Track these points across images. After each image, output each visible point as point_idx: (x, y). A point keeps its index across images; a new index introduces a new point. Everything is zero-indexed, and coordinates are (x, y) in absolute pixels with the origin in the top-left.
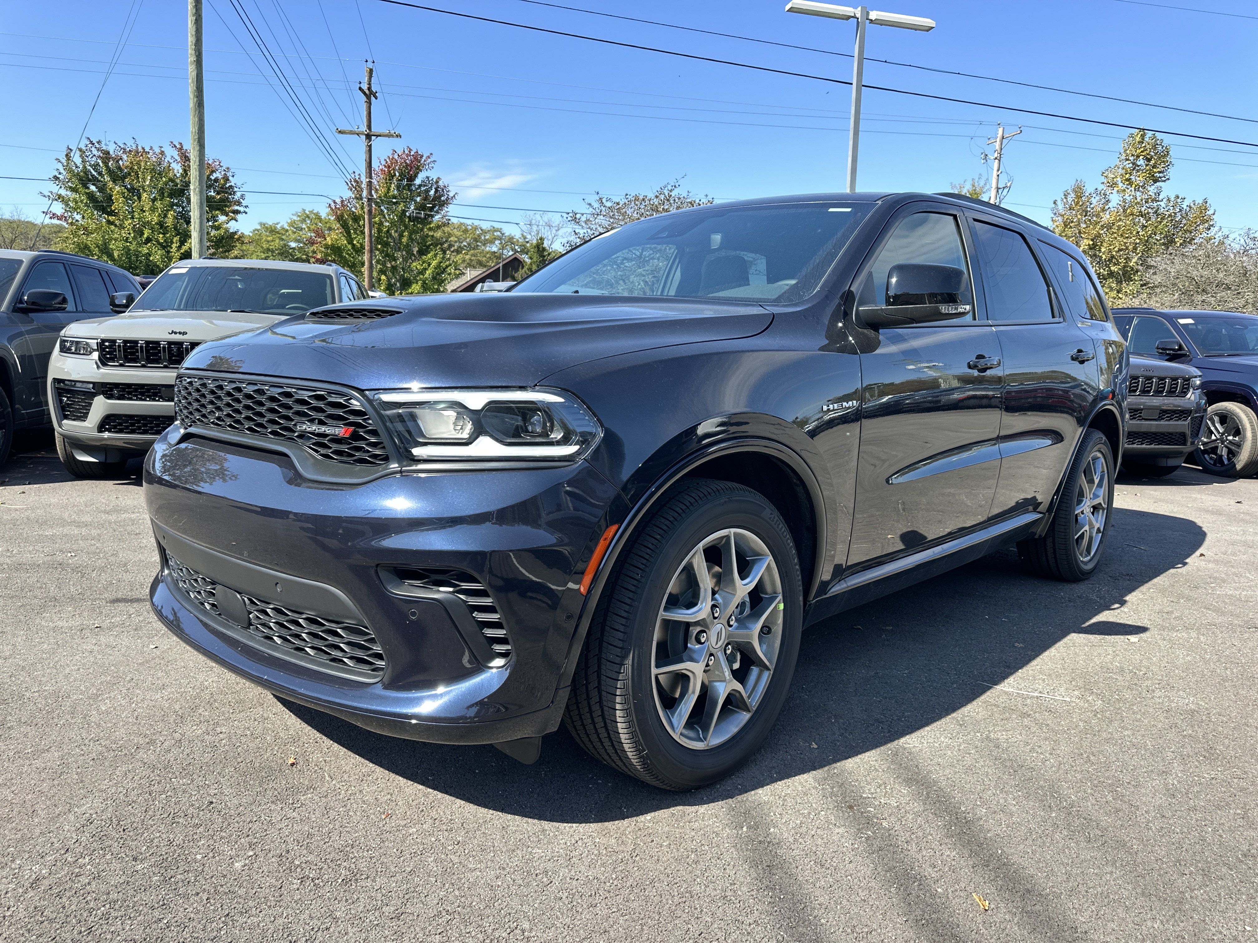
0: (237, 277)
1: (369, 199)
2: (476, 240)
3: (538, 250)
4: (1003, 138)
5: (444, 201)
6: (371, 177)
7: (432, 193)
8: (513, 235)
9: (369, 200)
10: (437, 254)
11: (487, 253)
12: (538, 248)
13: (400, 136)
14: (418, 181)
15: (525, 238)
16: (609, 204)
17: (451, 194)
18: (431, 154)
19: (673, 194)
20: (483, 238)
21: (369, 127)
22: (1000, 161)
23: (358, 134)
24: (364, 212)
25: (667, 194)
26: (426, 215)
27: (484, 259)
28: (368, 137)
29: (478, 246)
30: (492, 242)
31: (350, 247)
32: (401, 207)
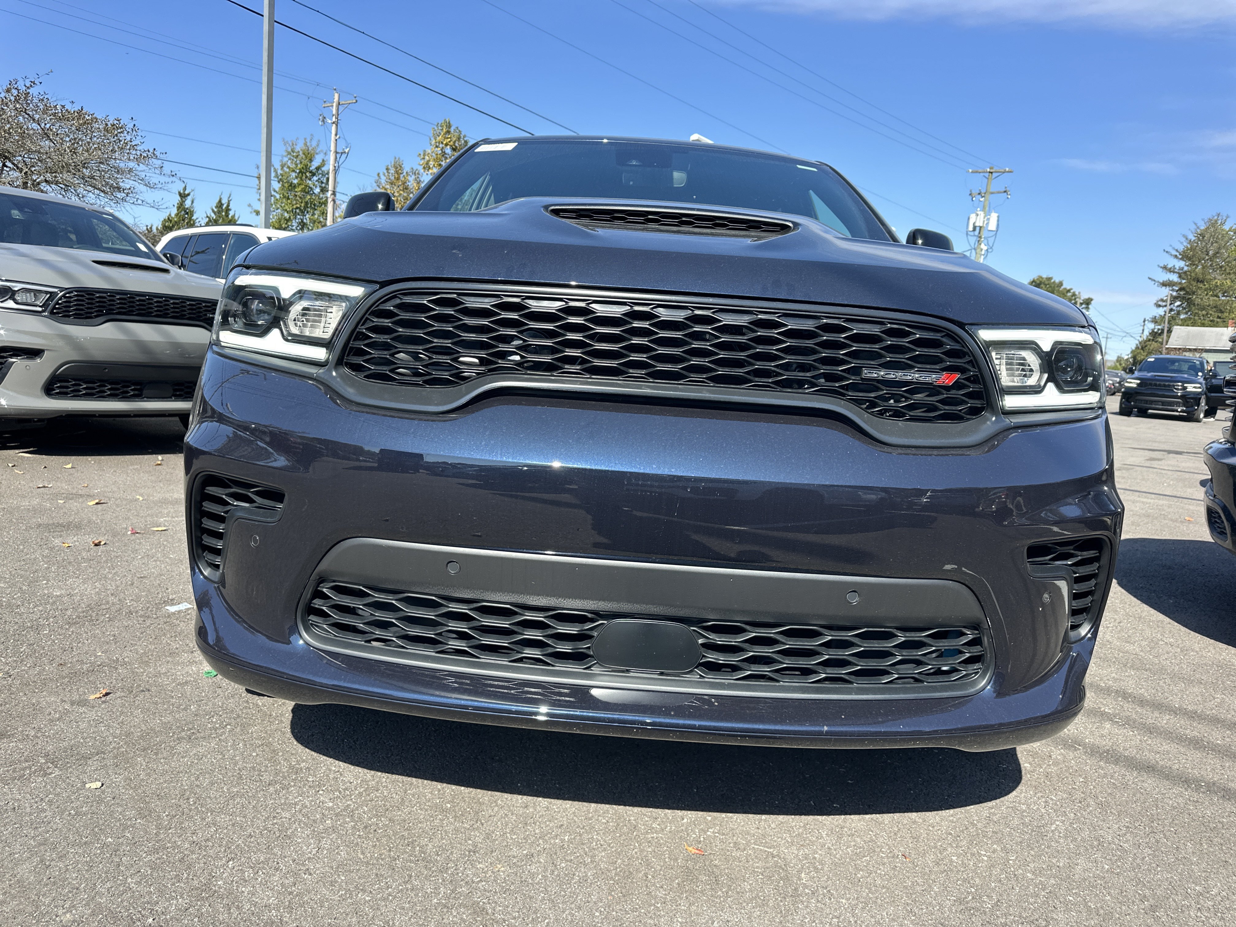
4: (339, 104)
22: (337, 125)
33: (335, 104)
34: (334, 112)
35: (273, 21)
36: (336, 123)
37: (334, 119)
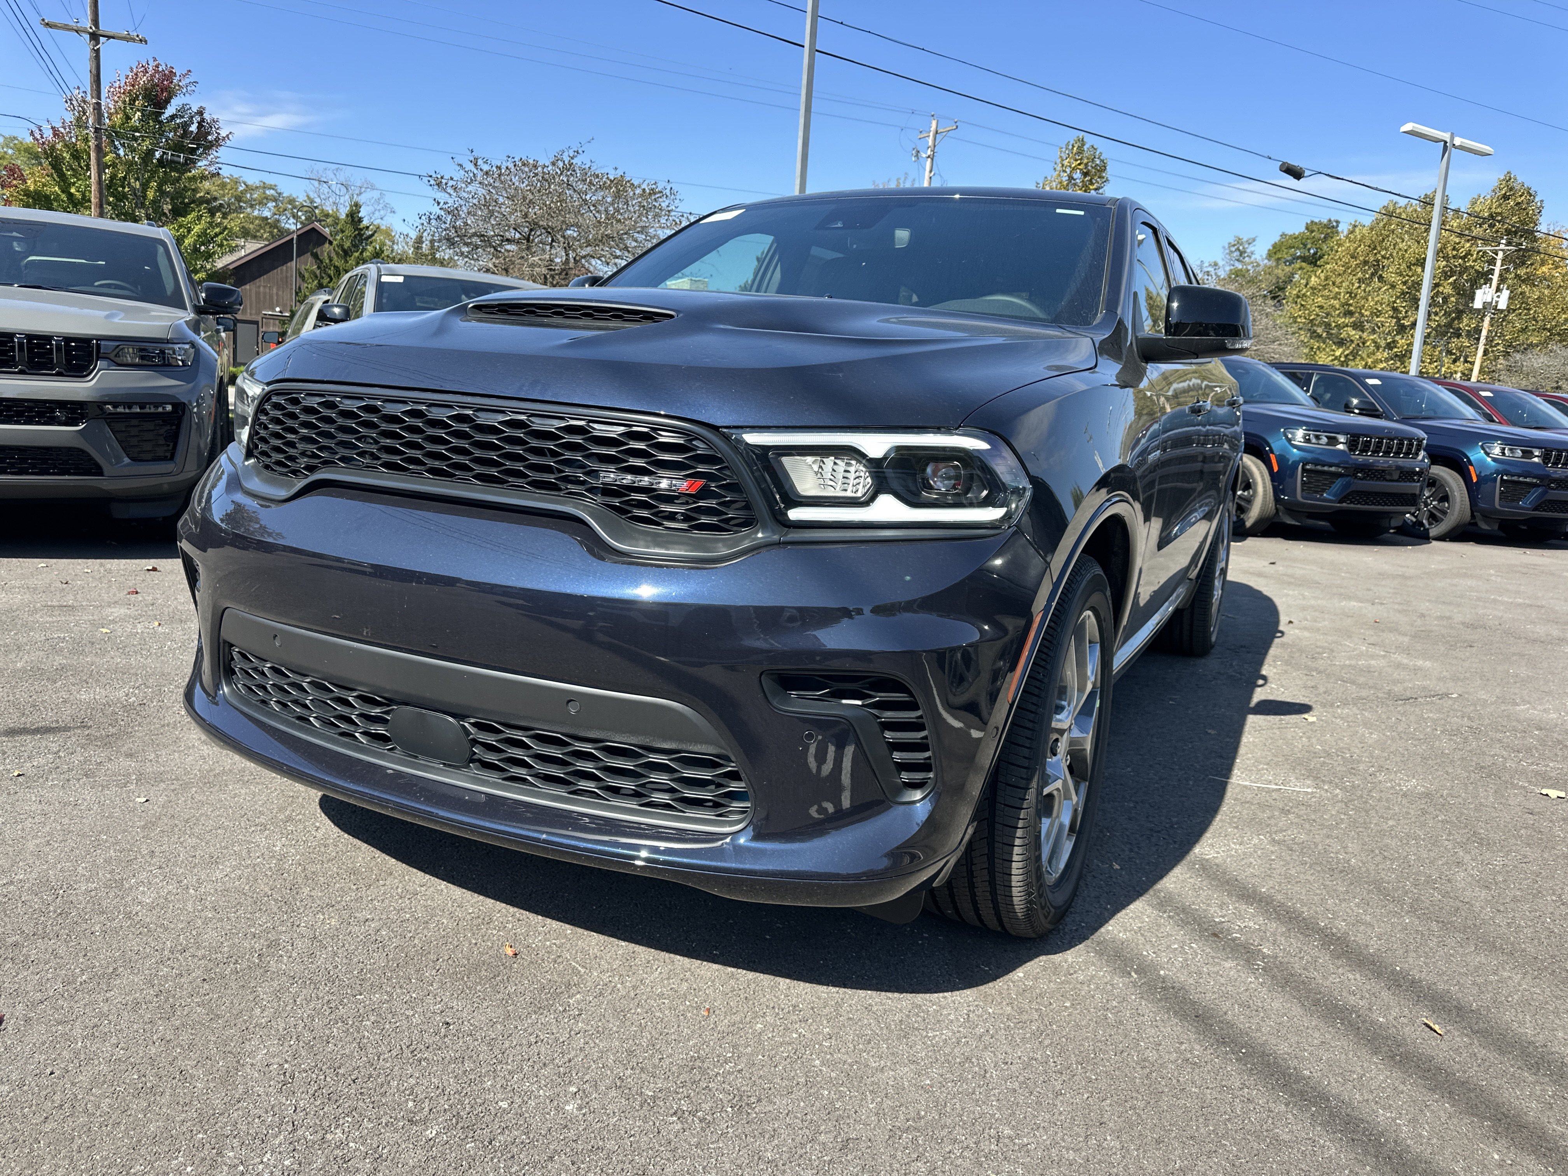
0: (15, 234)
1: (96, 128)
2: (239, 199)
3: (353, 221)
4: (937, 132)
5: (210, 142)
6: (99, 98)
7: (194, 128)
8: (294, 196)
9: (97, 130)
10: (201, 216)
11: (256, 218)
12: (352, 217)
13: (146, 42)
14: (170, 111)
15: (312, 202)
16: (486, 168)
17: (223, 133)
18: (190, 71)
19: (574, 161)
20: (248, 196)
21: (96, 22)
22: (932, 159)
23: (77, 31)
24: (89, 147)
25: (566, 162)
26: (186, 159)
27: (251, 226)
28: (95, 37)
29: (241, 207)
30: (262, 203)
31: (64, 197)
32: (146, 145)
33: (931, 134)
34: (930, 143)
35: (814, 51)
36: (932, 157)
37: (929, 152)
